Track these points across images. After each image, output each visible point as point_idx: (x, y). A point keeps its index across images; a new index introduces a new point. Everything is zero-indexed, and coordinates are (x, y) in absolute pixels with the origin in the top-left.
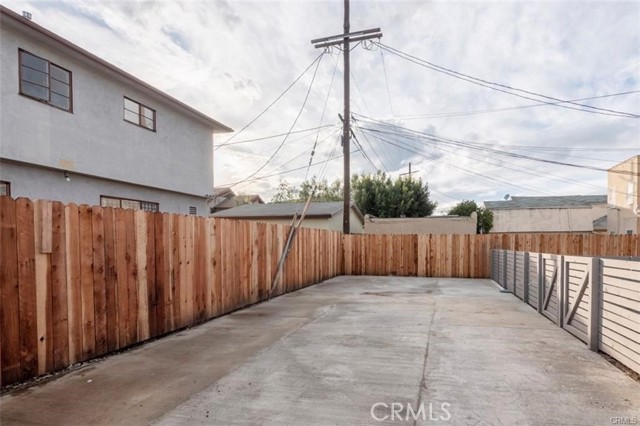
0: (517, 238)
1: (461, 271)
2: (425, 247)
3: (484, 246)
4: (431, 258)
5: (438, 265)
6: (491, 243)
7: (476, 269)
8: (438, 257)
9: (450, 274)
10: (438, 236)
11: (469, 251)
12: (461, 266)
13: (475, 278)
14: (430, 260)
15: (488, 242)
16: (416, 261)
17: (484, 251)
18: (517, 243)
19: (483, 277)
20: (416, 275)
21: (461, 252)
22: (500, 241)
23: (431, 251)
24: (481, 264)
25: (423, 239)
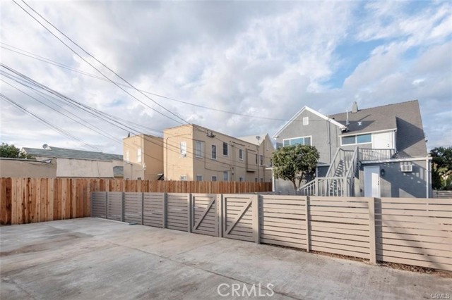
0: (110, 183)
1: (63, 213)
2: (21, 192)
3: (85, 189)
4: (29, 203)
5: (38, 210)
6: (91, 186)
7: (77, 209)
8: (38, 201)
9: (51, 217)
10: (38, 181)
11: (71, 193)
12: (63, 209)
13: (77, 218)
14: (28, 205)
15: (88, 185)
16: (9, 207)
17: (85, 194)
18: (110, 187)
19: (84, 216)
20: (9, 223)
21: (64, 195)
22: (98, 184)
23: (29, 195)
24: (82, 204)
25: (19, 183)
